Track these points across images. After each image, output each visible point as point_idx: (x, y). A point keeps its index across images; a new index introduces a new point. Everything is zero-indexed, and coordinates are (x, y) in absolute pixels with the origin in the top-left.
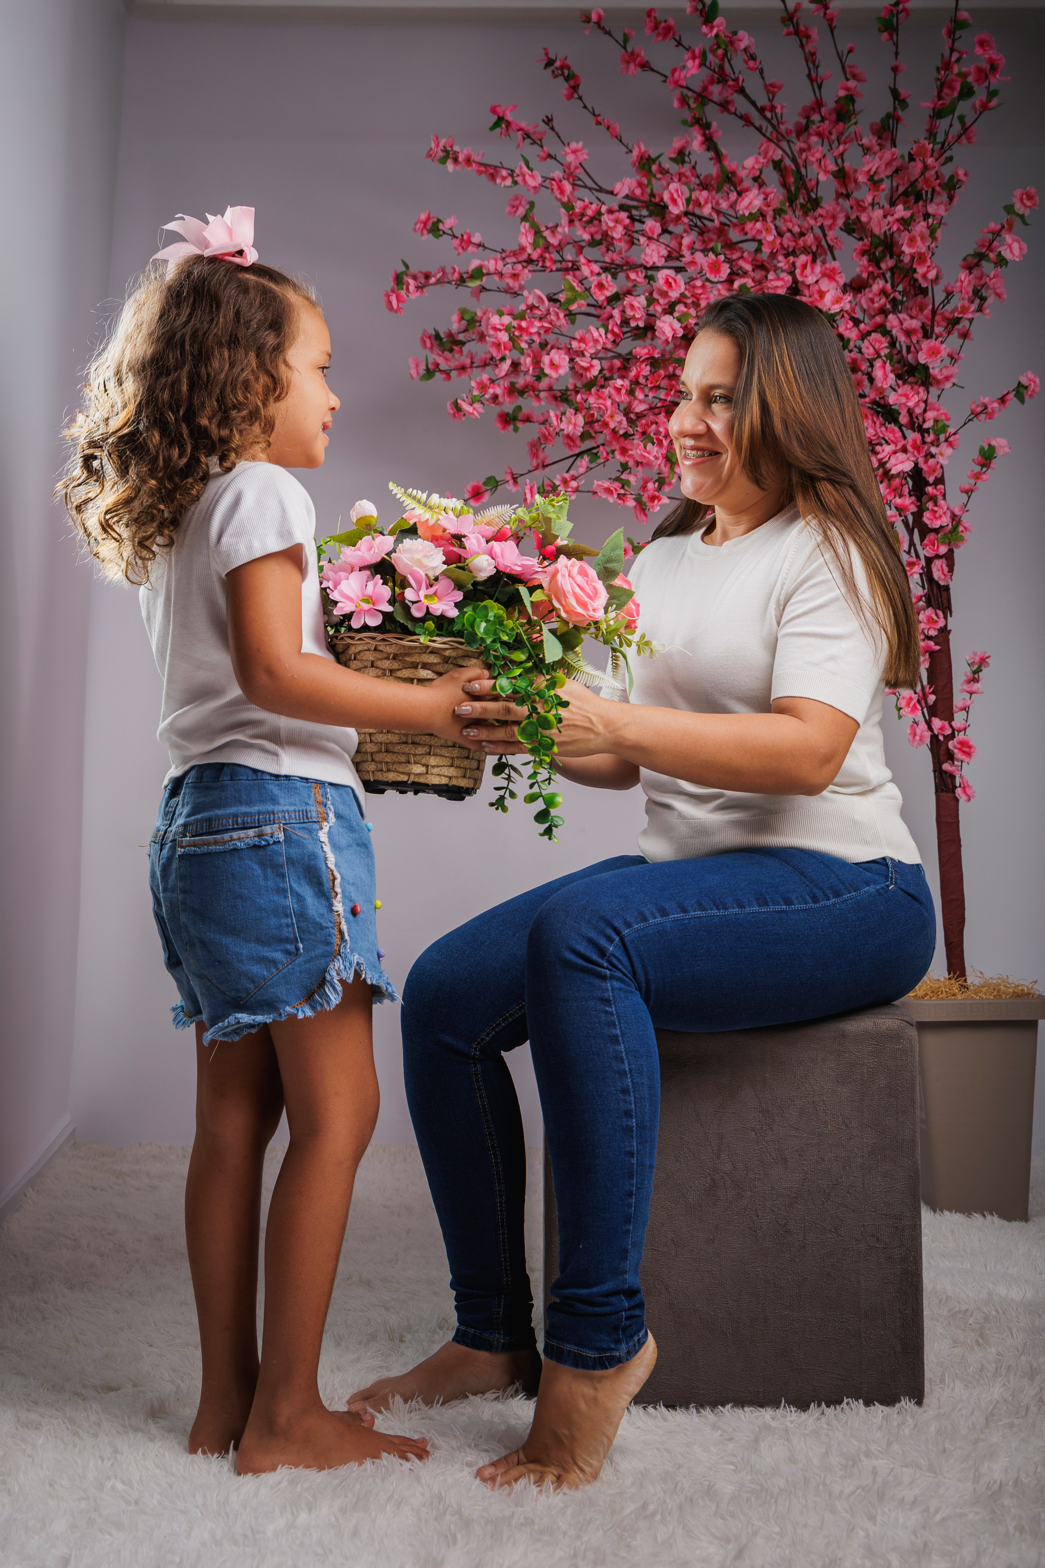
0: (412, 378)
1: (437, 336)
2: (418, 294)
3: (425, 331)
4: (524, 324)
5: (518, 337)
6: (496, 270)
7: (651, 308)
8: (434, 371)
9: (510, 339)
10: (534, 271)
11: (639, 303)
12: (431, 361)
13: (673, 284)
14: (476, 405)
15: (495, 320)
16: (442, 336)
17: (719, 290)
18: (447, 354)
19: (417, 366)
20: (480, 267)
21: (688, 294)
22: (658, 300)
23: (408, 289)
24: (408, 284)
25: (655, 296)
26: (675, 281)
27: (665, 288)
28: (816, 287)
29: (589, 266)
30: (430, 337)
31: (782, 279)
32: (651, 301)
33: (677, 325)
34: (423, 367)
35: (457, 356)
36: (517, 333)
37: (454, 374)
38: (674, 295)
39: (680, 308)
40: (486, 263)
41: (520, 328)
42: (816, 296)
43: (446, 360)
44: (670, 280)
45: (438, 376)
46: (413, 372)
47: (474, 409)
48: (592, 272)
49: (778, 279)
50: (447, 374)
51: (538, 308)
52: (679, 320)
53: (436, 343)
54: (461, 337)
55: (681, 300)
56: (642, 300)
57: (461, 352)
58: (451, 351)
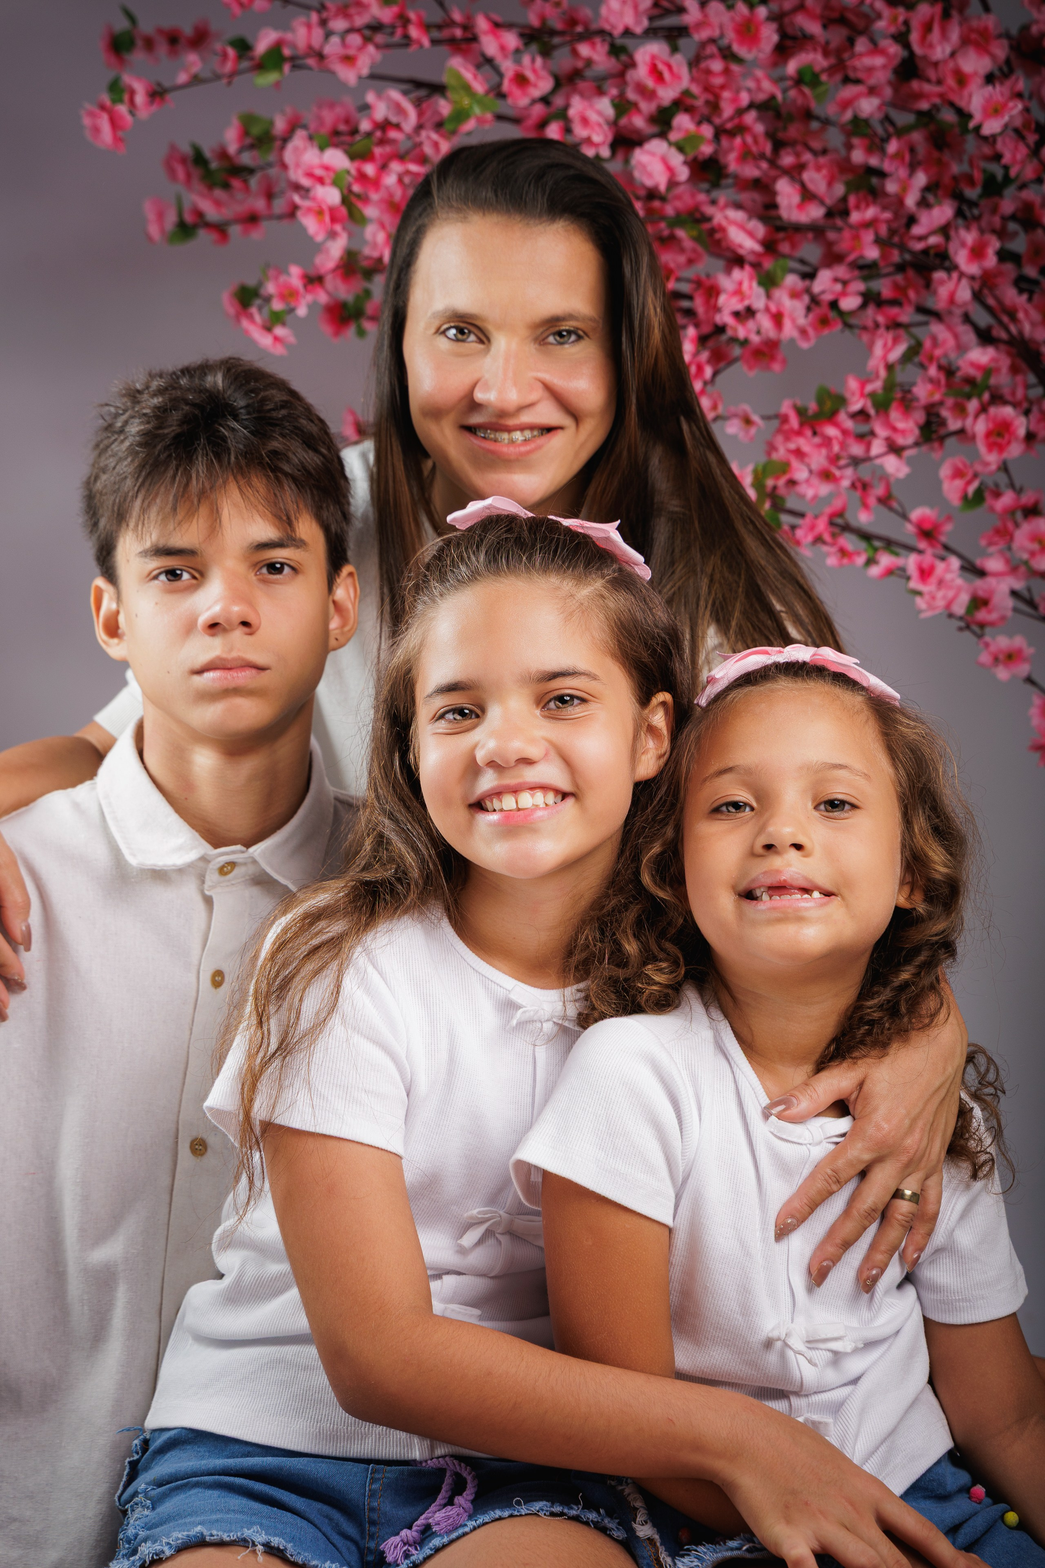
0: (150, 239)
1: (199, 159)
2: (154, 108)
3: (173, 148)
4: (370, 169)
5: (358, 196)
6: (310, 47)
7: (623, 121)
8: (195, 226)
9: (345, 201)
10: (388, 46)
11: (599, 113)
12: (187, 206)
13: (667, 75)
14: (279, 331)
15: (311, 157)
16: (207, 154)
17: (758, 81)
18: (218, 193)
19: (160, 216)
20: (278, 46)
21: (695, 89)
22: (635, 105)
23: (132, 102)
24: (132, 93)
25: (631, 95)
26: (669, 67)
27: (650, 83)
28: (951, 65)
29: (497, 37)
30: (183, 160)
31: (882, 52)
32: (622, 106)
33: (677, 160)
34: (171, 219)
35: (240, 196)
36: (356, 188)
37: (235, 230)
38: (667, 94)
39: (683, 122)
40: (289, 36)
41: (362, 177)
42: (951, 82)
43: (218, 203)
44: (661, 67)
45: (204, 236)
46: (154, 230)
47: (276, 339)
48: (503, 48)
49: (876, 49)
50: (220, 230)
51: (398, 127)
52: (680, 149)
53: (196, 172)
54: (246, 159)
55: (681, 104)
56: (605, 106)
57: (247, 188)
58: (226, 186)
